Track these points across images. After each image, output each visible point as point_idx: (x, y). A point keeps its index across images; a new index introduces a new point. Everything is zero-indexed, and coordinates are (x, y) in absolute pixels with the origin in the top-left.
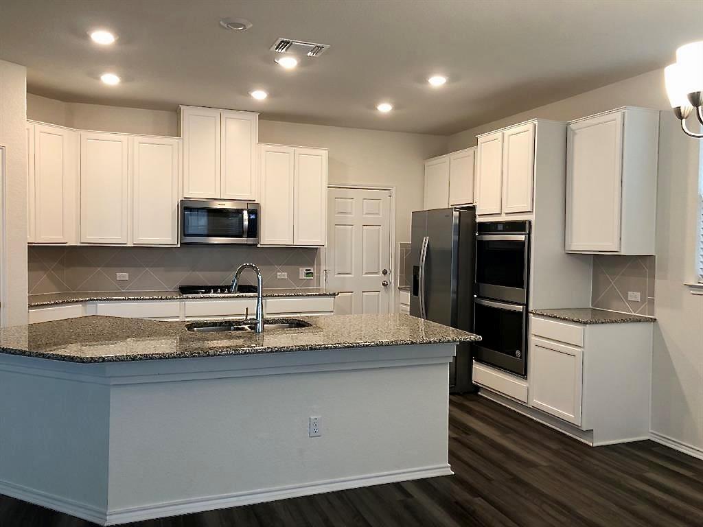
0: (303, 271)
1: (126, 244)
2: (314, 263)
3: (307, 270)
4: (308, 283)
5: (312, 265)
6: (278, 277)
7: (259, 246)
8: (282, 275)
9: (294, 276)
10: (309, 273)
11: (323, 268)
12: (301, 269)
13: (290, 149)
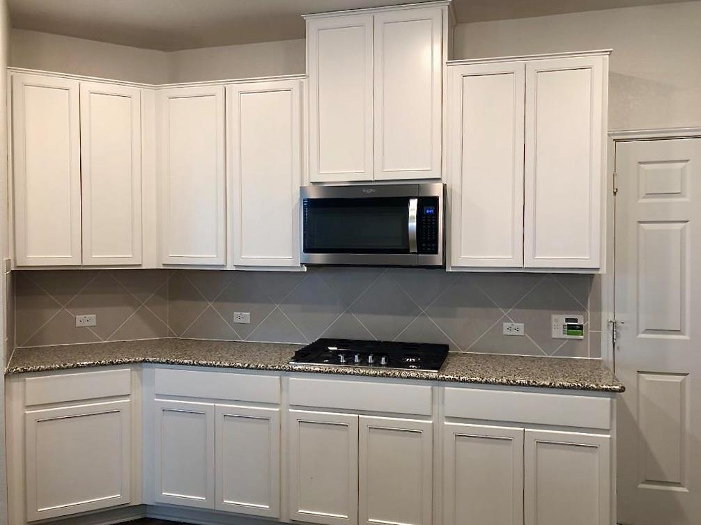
0: (558, 322)
1: (223, 266)
2: (586, 304)
3: (567, 320)
4: (572, 347)
5: (581, 309)
6: (506, 332)
7: (449, 269)
8: (514, 327)
9: (541, 332)
10: (573, 328)
11: (607, 316)
12: (554, 317)
13: (515, 65)
